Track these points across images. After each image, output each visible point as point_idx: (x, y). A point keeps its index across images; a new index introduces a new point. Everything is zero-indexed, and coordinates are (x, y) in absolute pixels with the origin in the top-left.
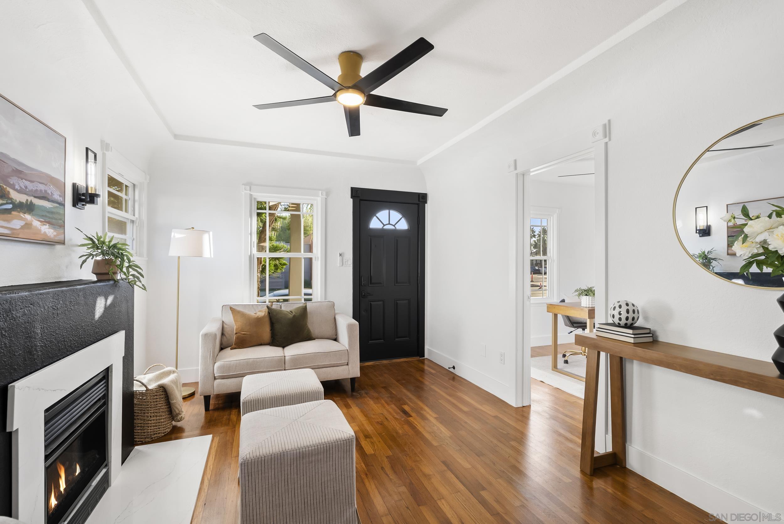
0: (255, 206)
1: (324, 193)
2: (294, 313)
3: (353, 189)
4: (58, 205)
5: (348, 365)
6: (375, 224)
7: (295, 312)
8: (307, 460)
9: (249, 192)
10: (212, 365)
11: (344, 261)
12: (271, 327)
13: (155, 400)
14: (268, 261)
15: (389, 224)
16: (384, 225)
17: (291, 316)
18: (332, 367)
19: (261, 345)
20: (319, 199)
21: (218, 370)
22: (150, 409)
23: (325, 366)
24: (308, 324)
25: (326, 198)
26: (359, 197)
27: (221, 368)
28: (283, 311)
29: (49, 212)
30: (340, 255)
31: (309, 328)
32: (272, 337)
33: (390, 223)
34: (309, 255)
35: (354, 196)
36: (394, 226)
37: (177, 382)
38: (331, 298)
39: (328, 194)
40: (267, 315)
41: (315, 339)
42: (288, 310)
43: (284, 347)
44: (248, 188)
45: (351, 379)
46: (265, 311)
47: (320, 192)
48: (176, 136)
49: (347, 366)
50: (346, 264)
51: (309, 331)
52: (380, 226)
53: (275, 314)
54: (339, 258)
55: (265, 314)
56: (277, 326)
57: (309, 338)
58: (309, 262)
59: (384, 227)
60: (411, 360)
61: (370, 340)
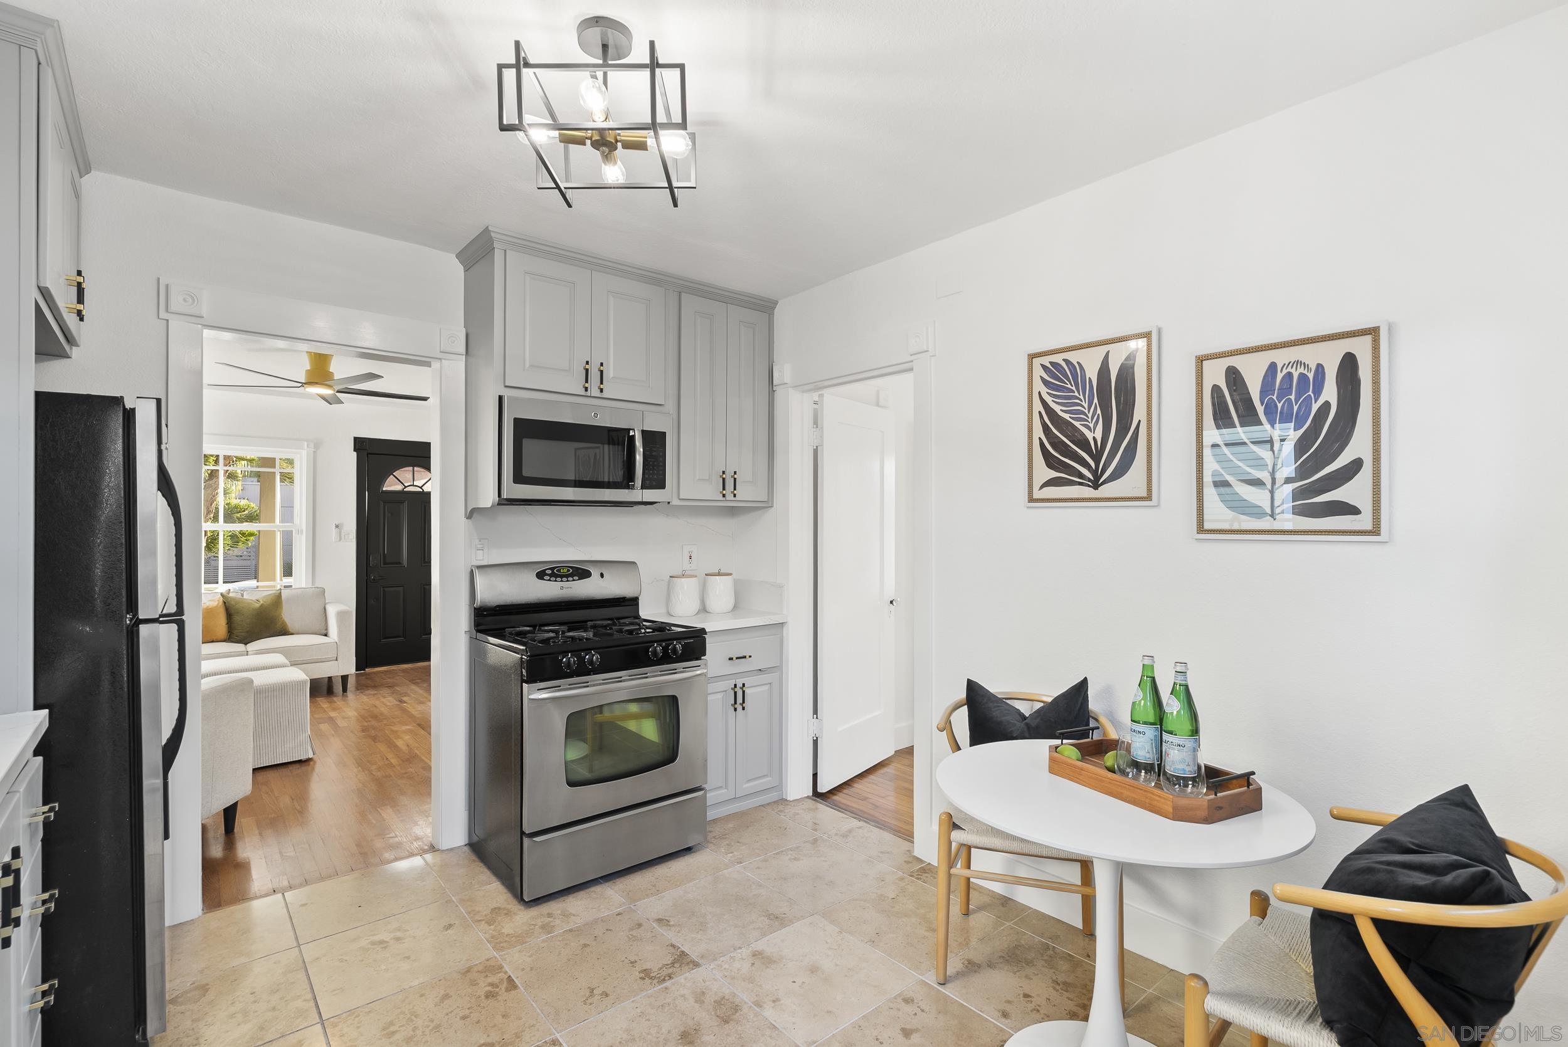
1: (312, 445)
2: (261, 601)
3: (356, 439)
5: (337, 660)
6: (391, 485)
7: (263, 600)
8: (264, 695)
11: (343, 534)
12: (227, 619)
15: (412, 485)
16: (406, 487)
17: (257, 605)
18: (315, 663)
19: (213, 641)
20: (304, 453)
23: (304, 662)
24: (282, 614)
25: (314, 451)
26: (366, 450)
28: (245, 599)
30: (337, 526)
31: (284, 620)
32: (229, 632)
33: (415, 484)
34: (287, 526)
35: (359, 449)
36: (421, 488)
38: (319, 583)
39: (317, 445)
40: (222, 605)
41: (293, 634)
42: (254, 599)
43: (246, 644)
45: (342, 676)
46: (218, 601)
47: (306, 443)
50: (347, 538)
51: (284, 624)
52: (399, 487)
53: (233, 603)
54: (334, 530)
55: (218, 604)
56: (237, 618)
57: (284, 632)
58: (288, 537)
59: (406, 490)
61: (383, 639)
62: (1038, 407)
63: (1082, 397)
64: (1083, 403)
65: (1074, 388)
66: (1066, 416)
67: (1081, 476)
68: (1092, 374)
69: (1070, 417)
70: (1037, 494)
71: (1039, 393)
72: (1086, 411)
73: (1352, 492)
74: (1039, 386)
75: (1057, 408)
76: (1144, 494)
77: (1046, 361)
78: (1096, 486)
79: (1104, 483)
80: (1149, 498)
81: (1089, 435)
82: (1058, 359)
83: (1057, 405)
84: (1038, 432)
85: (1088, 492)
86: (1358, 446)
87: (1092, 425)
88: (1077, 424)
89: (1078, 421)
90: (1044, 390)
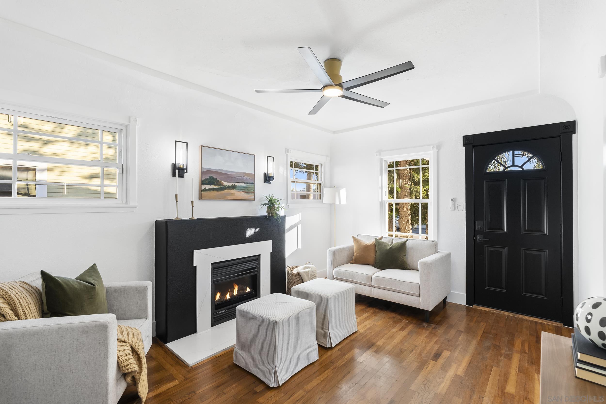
0: (385, 166)
3: (465, 138)
4: (250, 184)
6: (494, 167)
9: (379, 157)
10: (332, 270)
11: (457, 206)
12: (375, 254)
13: (296, 279)
14: (394, 205)
15: (513, 165)
16: (507, 168)
18: (406, 295)
19: (368, 265)
21: (334, 273)
22: (294, 283)
25: (437, 151)
27: (337, 272)
28: (385, 243)
29: (244, 188)
30: (452, 200)
32: (375, 261)
33: (515, 164)
34: (425, 201)
35: (466, 144)
36: (520, 167)
37: (309, 273)
39: (439, 147)
40: (374, 245)
41: (410, 270)
43: (382, 270)
44: (378, 154)
47: (432, 147)
48: (334, 132)
49: (418, 298)
50: (459, 208)
52: (500, 169)
54: (450, 204)
58: (425, 206)
59: (507, 170)
60: (546, 323)
61: (489, 286)
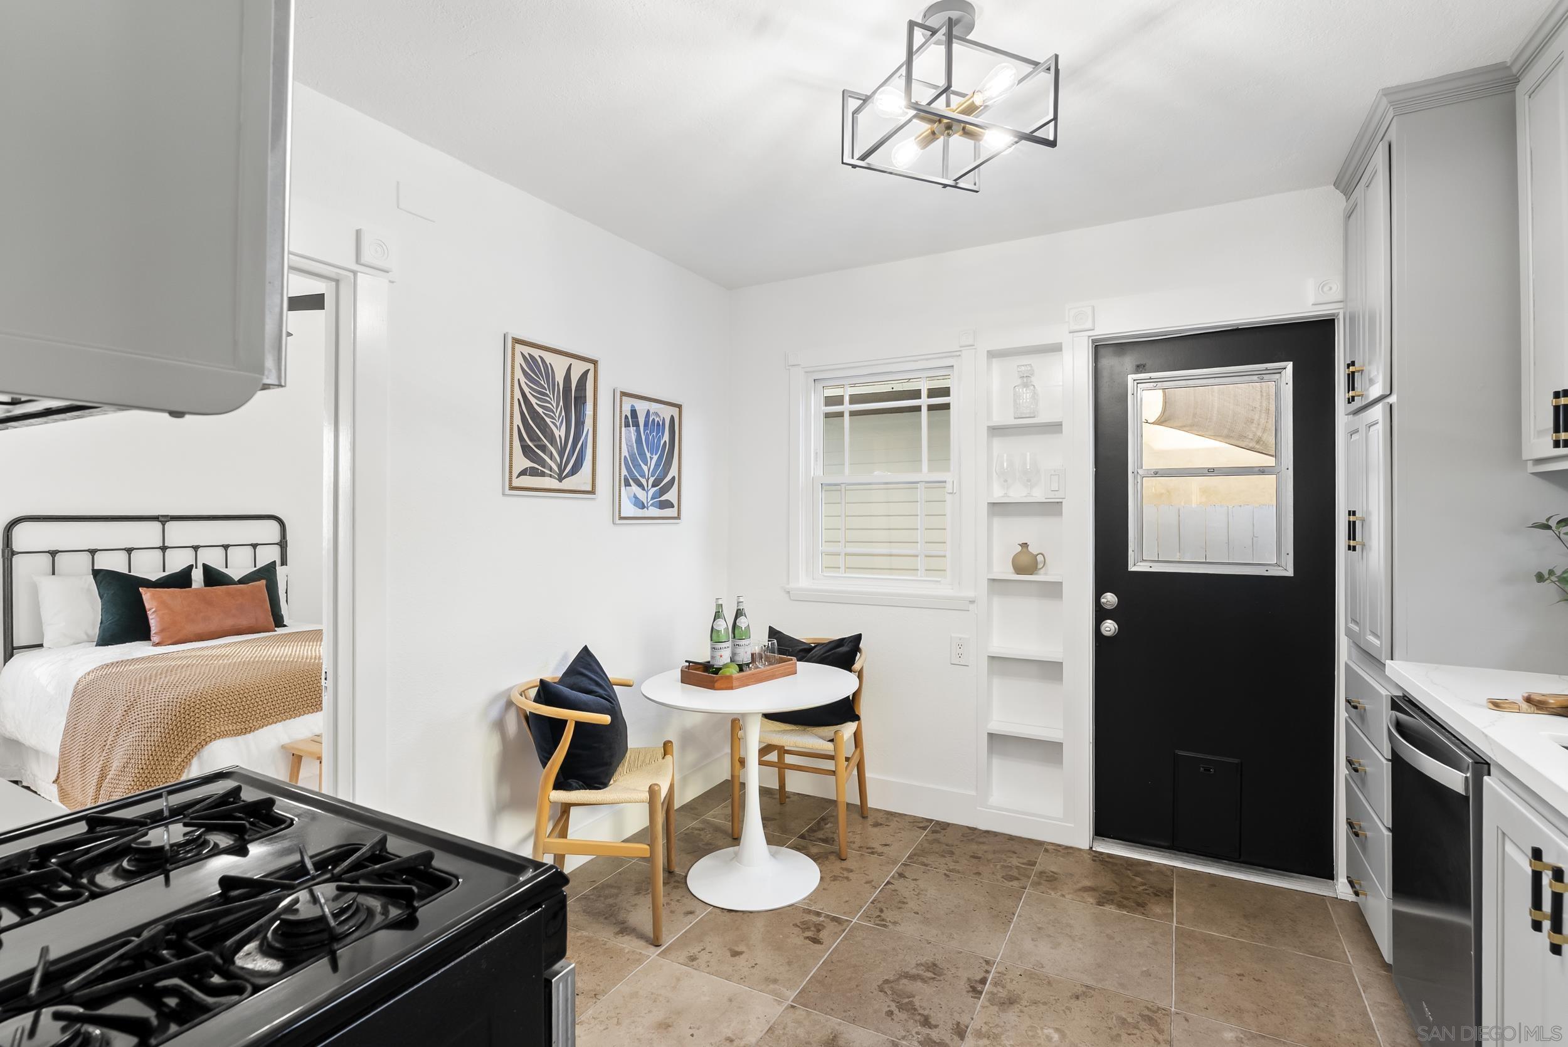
62: (518, 395)
63: (552, 396)
64: (553, 402)
65: (546, 386)
66: (540, 410)
67: (551, 469)
68: (560, 378)
69: (543, 412)
70: (516, 483)
71: (519, 380)
72: (555, 410)
73: (671, 496)
74: (519, 374)
75: (533, 401)
76: (590, 489)
77: (527, 350)
78: (560, 479)
79: (565, 477)
80: (592, 492)
81: (556, 433)
82: (536, 353)
83: (532, 397)
84: (518, 420)
85: (553, 483)
86: (673, 472)
87: (558, 424)
88: (548, 420)
89: (548, 417)
90: (523, 380)
